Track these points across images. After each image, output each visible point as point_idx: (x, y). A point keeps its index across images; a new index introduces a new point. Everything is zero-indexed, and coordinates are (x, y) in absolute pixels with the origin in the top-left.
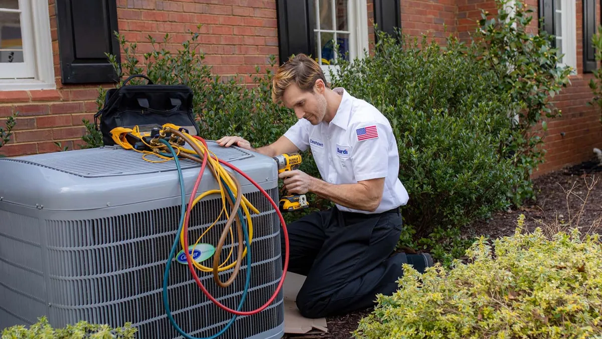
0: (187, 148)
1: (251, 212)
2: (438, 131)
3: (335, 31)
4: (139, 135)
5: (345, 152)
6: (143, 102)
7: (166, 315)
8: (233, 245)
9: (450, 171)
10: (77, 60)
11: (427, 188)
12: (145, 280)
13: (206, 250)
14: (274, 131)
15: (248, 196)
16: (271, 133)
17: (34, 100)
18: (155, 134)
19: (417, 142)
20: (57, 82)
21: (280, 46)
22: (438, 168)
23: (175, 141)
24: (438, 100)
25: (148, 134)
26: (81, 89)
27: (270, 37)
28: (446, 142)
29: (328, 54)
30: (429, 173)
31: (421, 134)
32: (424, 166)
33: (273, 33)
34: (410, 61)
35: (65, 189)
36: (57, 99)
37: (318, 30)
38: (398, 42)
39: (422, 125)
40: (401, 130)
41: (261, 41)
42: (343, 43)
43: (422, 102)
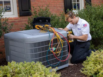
0: (50, 30)
1: (62, 42)
2: (99, 25)
3: (76, 3)
4: (41, 27)
5: (80, 29)
6: (41, 21)
7: (47, 61)
8: (59, 48)
9: (102, 33)
10: (23, 11)
11: (97, 37)
12: (43, 54)
13: (54, 49)
14: (65, 25)
15: (61, 38)
16: (64, 26)
17: (14, 19)
18: (44, 27)
19: (95, 27)
20: (18, 15)
21: (65, 6)
22: (99, 32)
23: (48, 28)
24: (99, 18)
25: (42, 27)
26: (23, 17)
27: (62, 4)
28: (101, 27)
29: (75, 8)
30: (97, 34)
31: (95, 25)
32: (96, 32)
33: (63, 4)
34: (93, 10)
35: (28, 37)
36: (18, 19)
37: (73, 2)
38: (90, 5)
39: (95, 24)
40: (91, 25)
41: (60, 6)
42: (78, 5)
43: (96, 19)
